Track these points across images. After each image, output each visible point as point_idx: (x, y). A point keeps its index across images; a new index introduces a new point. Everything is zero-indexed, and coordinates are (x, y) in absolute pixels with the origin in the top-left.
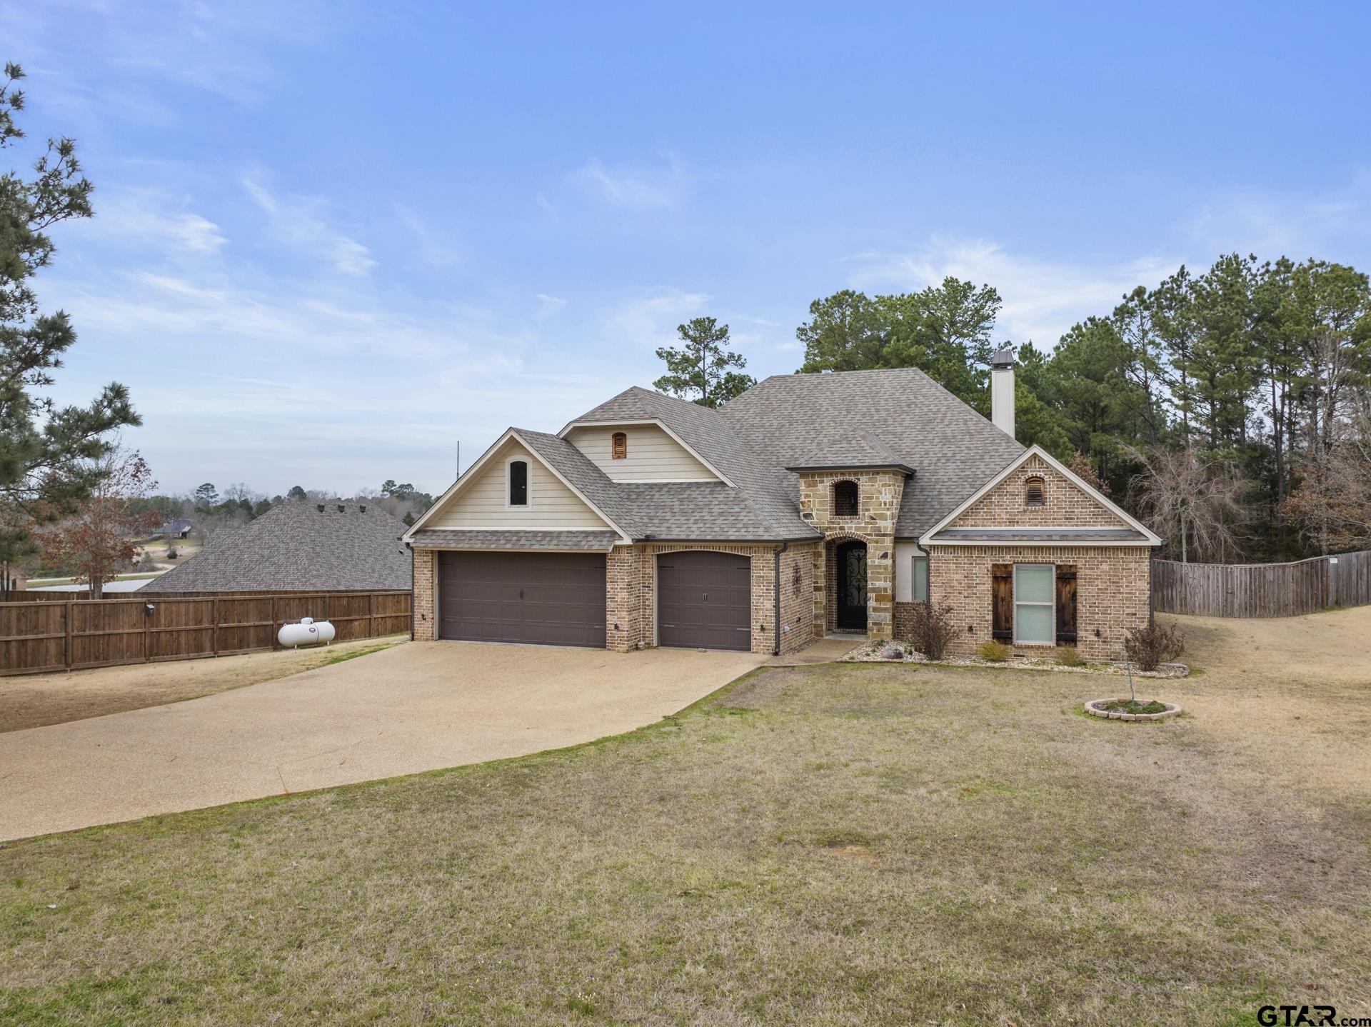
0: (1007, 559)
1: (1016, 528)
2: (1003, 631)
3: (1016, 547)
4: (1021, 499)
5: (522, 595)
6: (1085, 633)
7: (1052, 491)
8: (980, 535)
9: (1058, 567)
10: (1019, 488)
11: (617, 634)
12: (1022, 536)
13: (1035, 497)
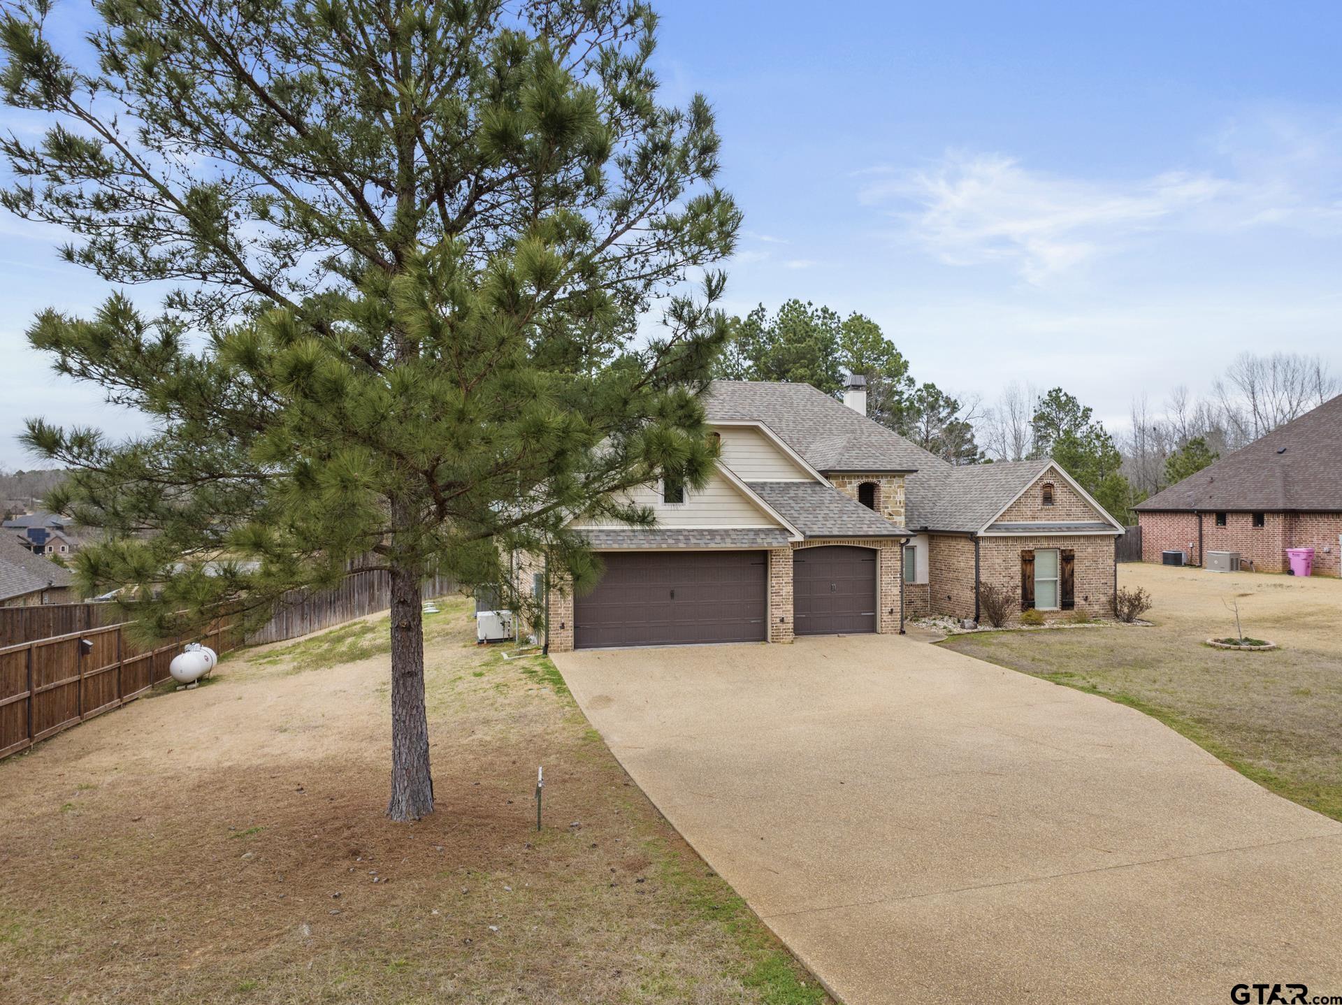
0: (1030, 546)
1: (1036, 522)
2: (1028, 601)
3: (1036, 537)
4: (1039, 500)
5: (672, 595)
6: (1078, 600)
7: (1059, 494)
8: (1017, 528)
9: (1063, 551)
10: (1038, 492)
11: (783, 626)
12: (1044, 528)
13: (1048, 499)
